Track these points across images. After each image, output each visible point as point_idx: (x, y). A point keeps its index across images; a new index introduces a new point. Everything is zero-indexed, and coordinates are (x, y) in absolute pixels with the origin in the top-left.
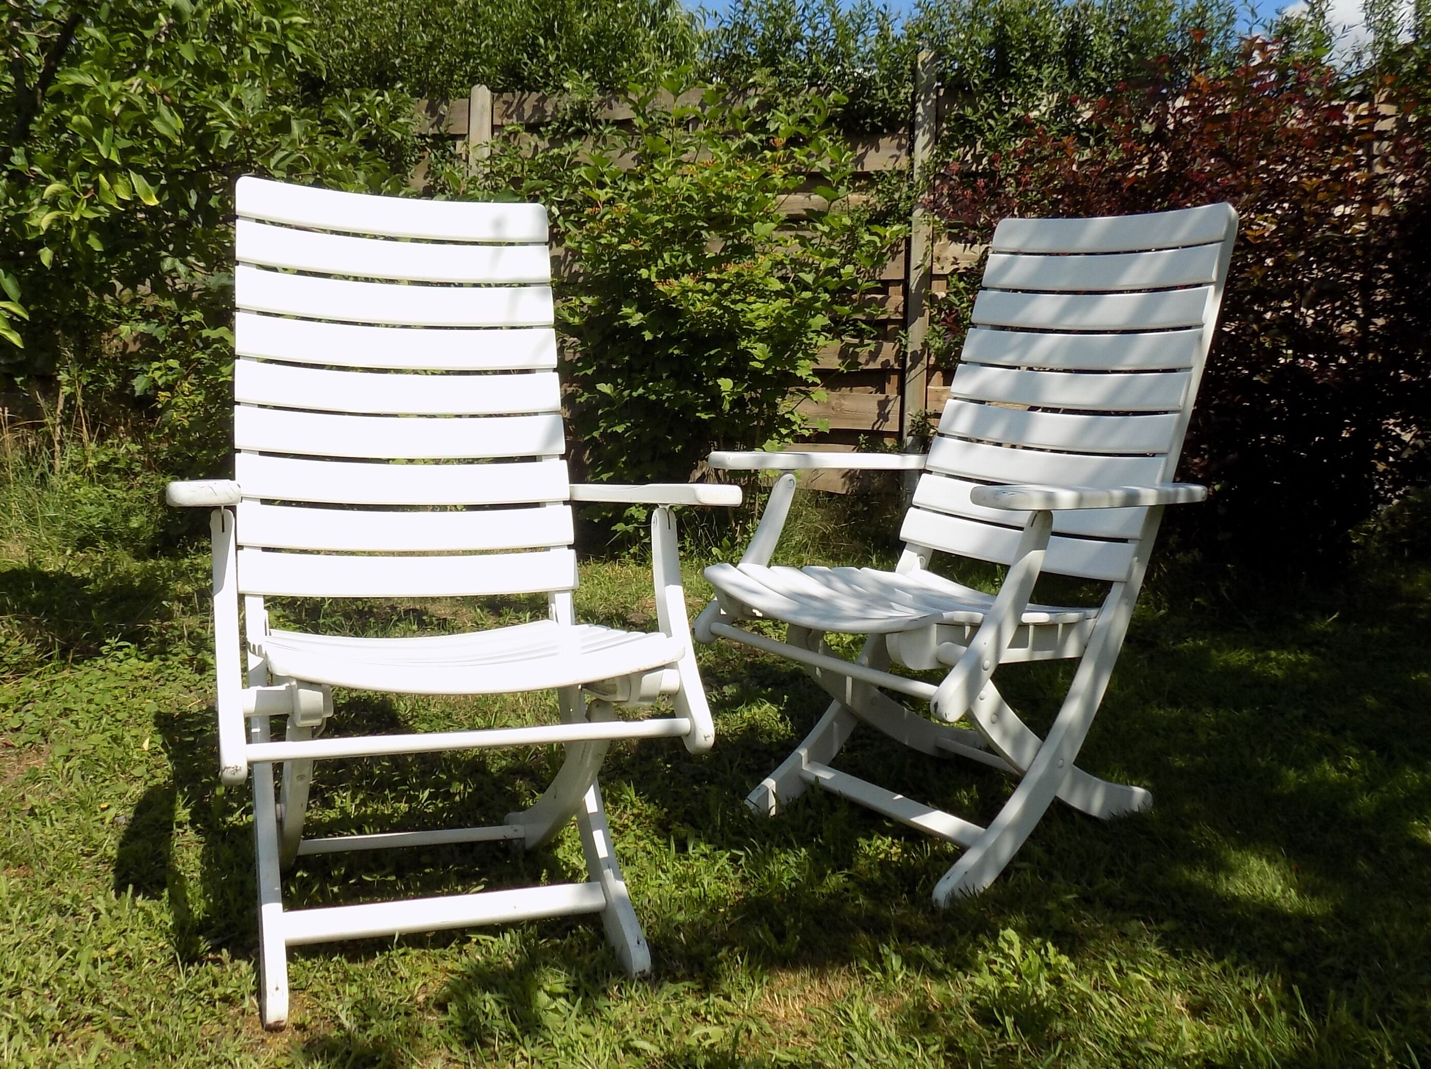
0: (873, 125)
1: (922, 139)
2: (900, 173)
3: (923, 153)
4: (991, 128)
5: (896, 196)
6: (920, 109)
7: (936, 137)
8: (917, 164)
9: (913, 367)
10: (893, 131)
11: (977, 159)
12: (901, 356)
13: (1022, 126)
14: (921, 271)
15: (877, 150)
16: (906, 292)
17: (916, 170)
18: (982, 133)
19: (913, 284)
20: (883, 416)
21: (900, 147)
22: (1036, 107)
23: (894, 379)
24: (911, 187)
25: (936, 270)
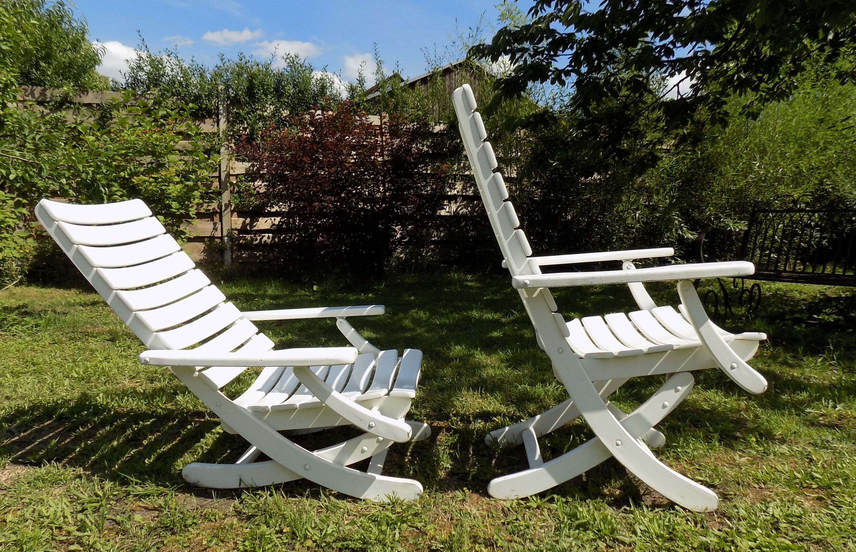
0: (202, 114)
1: (223, 120)
2: (214, 134)
3: (223, 125)
4: (250, 119)
5: (214, 143)
6: (221, 108)
7: (228, 120)
8: (221, 130)
9: (225, 210)
10: (210, 117)
11: (245, 129)
12: (220, 207)
13: (262, 118)
14: (226, 172)
15: (205, 123)
16: (220, 181)
17: (221, 133)
18: (246, 119)
19: (223, 178)
20: (215, 229)
21: (214, 122)
22: (266, 111)
23: (218, 215)
24: (219, 140)
25: (232, 172)
